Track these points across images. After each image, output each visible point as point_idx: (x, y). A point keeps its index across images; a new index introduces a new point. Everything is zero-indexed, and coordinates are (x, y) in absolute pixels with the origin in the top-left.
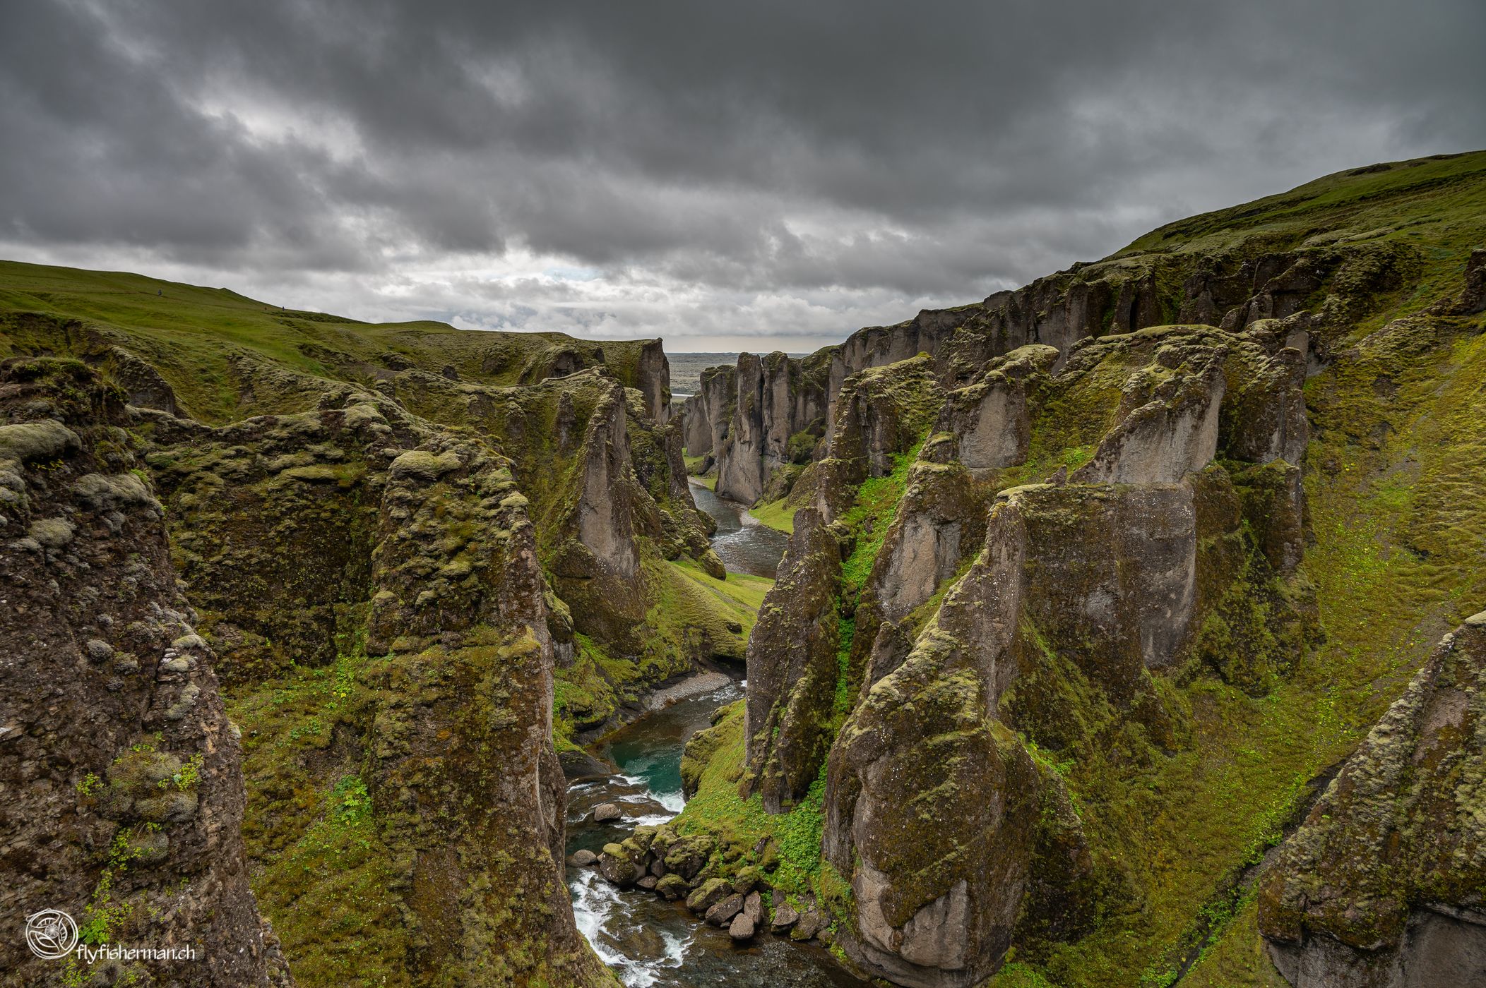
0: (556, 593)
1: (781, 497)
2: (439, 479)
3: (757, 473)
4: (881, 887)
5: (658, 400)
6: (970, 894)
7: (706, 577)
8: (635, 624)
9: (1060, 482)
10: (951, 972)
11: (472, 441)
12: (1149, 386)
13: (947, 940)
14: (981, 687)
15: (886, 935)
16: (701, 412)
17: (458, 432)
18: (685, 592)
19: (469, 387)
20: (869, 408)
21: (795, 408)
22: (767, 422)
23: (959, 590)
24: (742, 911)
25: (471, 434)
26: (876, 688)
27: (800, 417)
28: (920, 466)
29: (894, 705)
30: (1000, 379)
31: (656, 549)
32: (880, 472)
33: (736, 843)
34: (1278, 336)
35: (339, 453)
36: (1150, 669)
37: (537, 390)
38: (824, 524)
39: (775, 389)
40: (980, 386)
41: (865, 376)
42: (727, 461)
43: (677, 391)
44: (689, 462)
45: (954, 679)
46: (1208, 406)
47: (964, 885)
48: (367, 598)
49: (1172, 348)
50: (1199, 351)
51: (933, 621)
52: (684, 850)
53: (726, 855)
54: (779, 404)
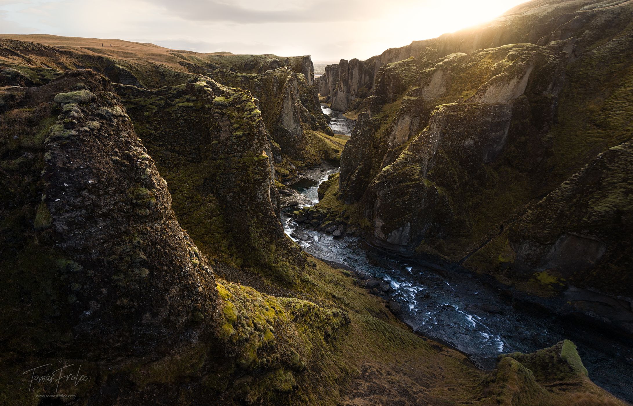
0: (274, 141)
1: (354, 109)
2: (230, 106)
3: (346, 101)
4: (382, 224)
5: (309, 77)
6: (411, 226)
7: (326, 136)
8: (302, 150)
9: (459, 102)
10: (403, 246)
11: (240, 93)
12: (502, 67)
13: (402, 238)
14: (421, 169)
15: (383, 236)
16: (326, 81)
17: (234, 90)
18: (319, 140)
19: (240, 74)
20: (389, 77)
21: (361, 78)
22: (350, 83)
23: (417, 139)
24: (337, 229)
25: (239, 91)
26: (384, 169)
27: (363, 81)
28: (406, 98)
29: (391, 174)
30: (441, 66)
31: (309, 127)
32: (391, 100)
33: (335, 212)
34: (560, 47)
35: (194, 98)
36: (485, 164)
37: (264, 75)
38: (369, 118)
39: (354, 72)
40: (433, 69)
41: (388, 66)
42: (335, 97)
43: (317, 74)
44: (321, 98)
45: (412, 166)
46: (525, 74)
47: (409, 224)
48: (210, 143)
49: (513, 53)
50: (525, 54)
51: (406, 149)
52: (319, 213)
53: (332, 215)
54: (355, 77)
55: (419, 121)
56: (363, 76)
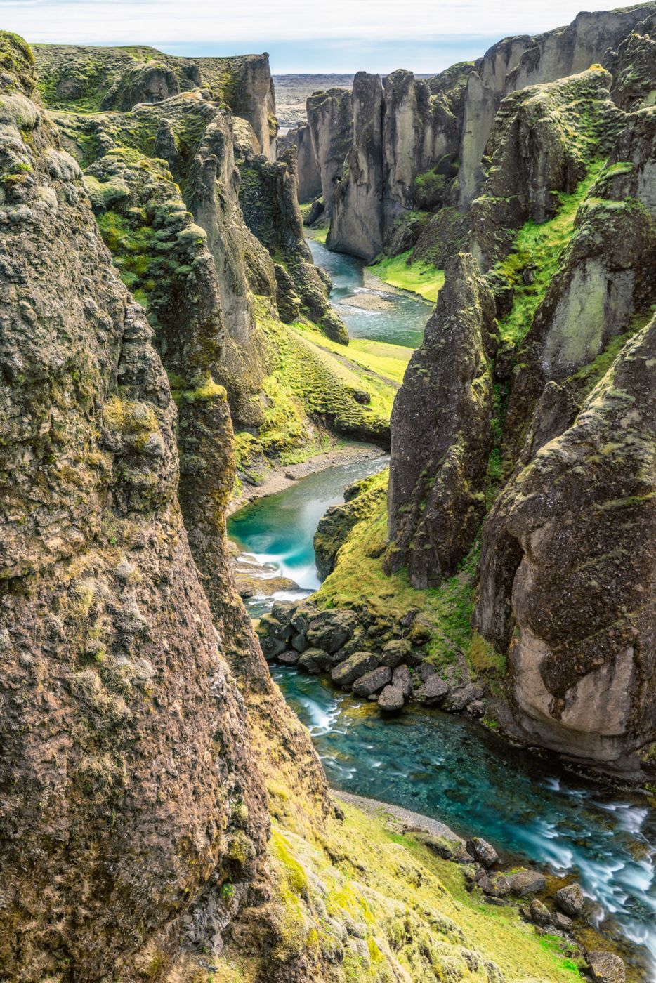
3: (377, 221)
4: (541, 656)
6: (637, 662)
7: (326, 342)
10: (611, 737)
13: (610, 707)
15: (544, 702)
16: (308, 147)
18: (303, 357)
20: (532, 134)
21: (422, 140)
22: (389, 158)
23: (638, 344)
24: (390, 683)
26: (541, 452)
27: (428, 151)
28: (591, 204)
29: (565, 468)
31: (272, 309)
32: (542, 213)
33: (381, 617)
39: (399, 117)
42: (340, 207)
47: (630, 653)
52: (327, 624)
53: (372, 629)
54: (403, 138)
55: (631, 286)
56: (429, 132)
